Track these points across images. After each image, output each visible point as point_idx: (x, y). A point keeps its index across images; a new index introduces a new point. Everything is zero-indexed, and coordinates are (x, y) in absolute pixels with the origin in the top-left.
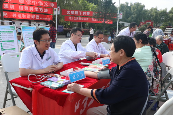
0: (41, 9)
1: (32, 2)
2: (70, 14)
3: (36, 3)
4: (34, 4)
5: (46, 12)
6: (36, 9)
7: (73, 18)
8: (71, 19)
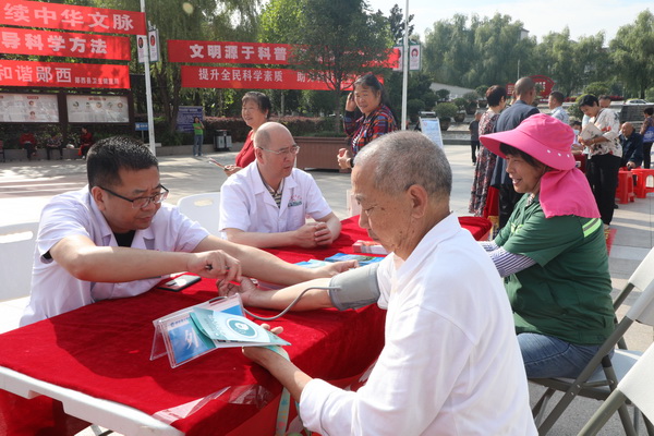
0: (78, 43)
1: (36, 12)
2: (202, 56)
3: (54, 17)
4: (46, 22)
5: (98, 52)
6: (56, 43)
7: (217, 74)
8: (210, 76)
